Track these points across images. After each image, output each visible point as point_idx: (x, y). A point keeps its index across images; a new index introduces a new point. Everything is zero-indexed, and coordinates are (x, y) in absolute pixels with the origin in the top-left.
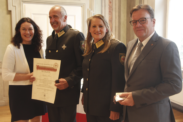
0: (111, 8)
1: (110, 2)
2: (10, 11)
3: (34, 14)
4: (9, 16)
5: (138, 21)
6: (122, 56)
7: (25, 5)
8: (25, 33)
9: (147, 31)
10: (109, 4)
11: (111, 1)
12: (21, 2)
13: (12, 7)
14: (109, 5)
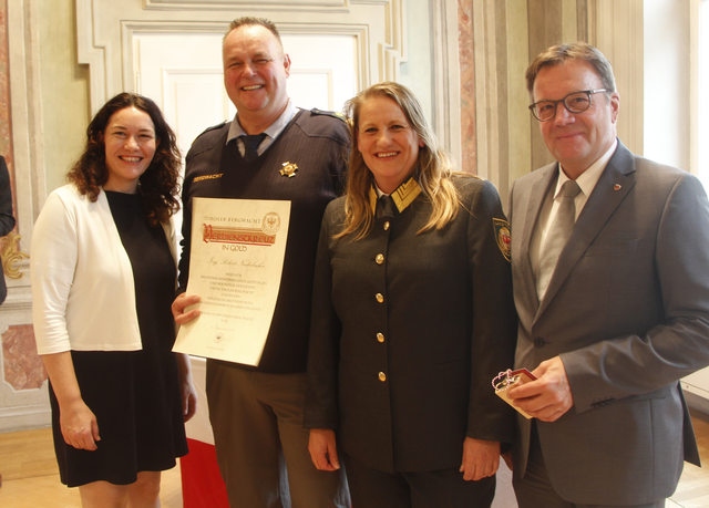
0: (467, 39)
1: (465, 18)
2: (86, 67)
3: (171, 72)
4: (81, 84)
5: (563, 101)
6: (501, 227)
7: (139, 42)
8: (123, 147)
9: (594, 135)
10: (460, 25)
11: (469, 16)
12: (125, 28)
13: (91, 49)
14: (461, 29)
